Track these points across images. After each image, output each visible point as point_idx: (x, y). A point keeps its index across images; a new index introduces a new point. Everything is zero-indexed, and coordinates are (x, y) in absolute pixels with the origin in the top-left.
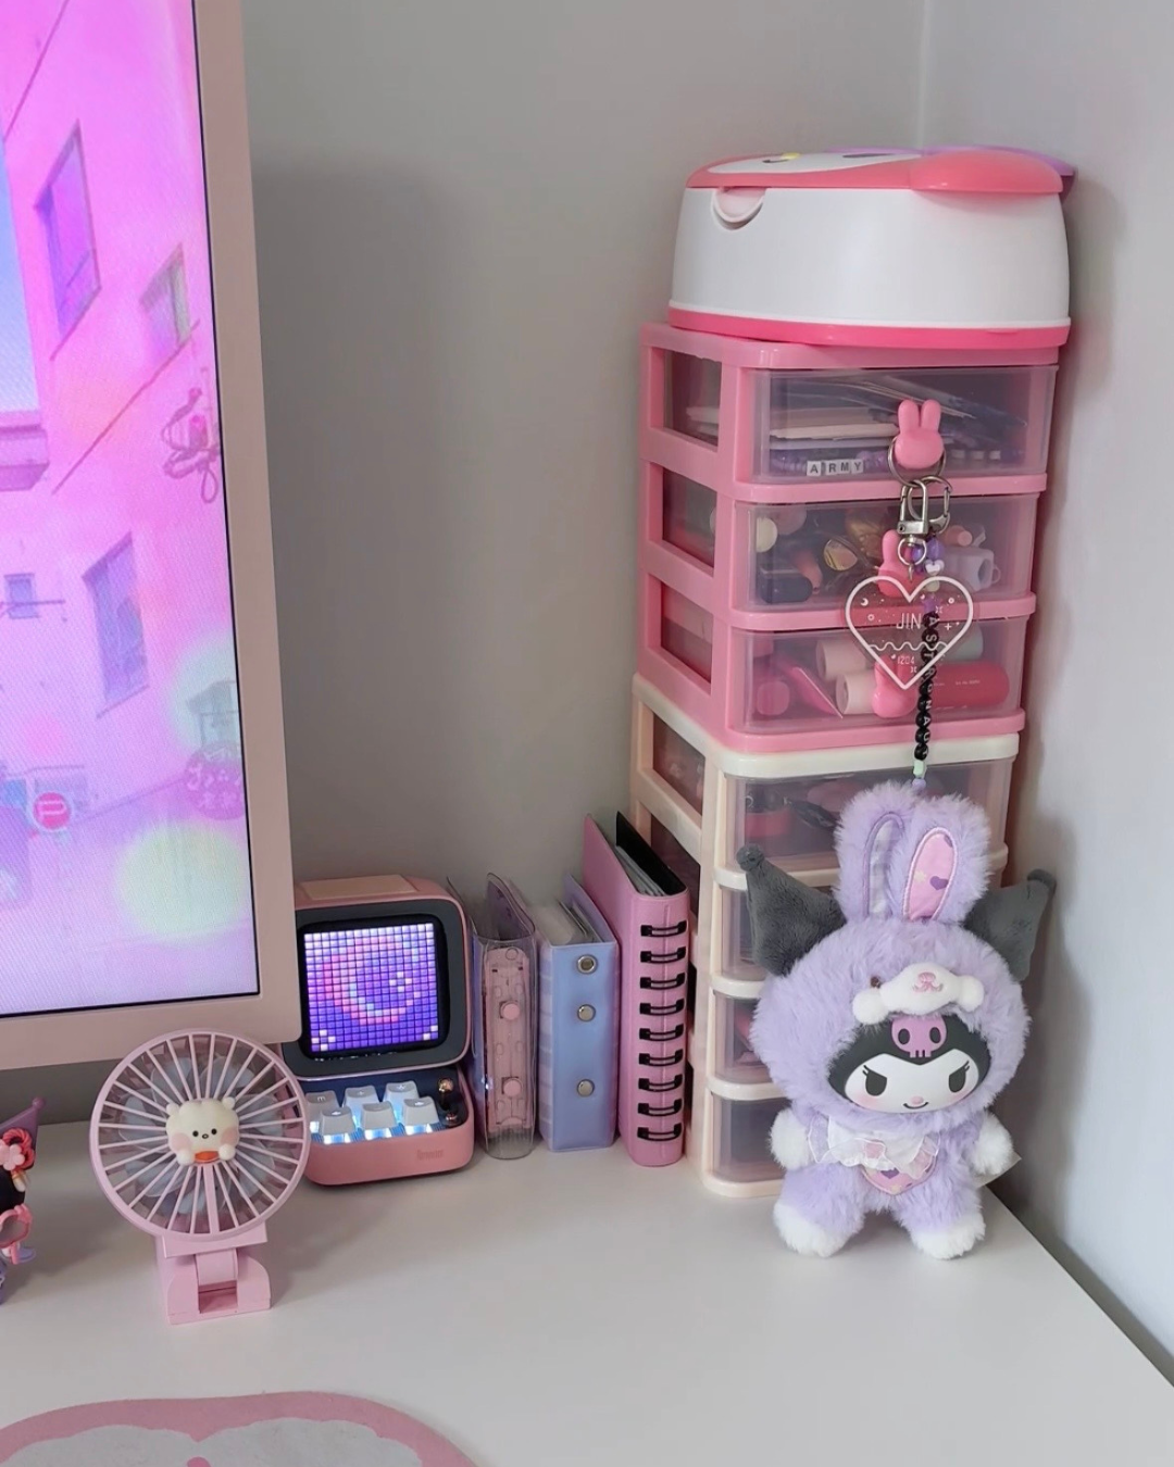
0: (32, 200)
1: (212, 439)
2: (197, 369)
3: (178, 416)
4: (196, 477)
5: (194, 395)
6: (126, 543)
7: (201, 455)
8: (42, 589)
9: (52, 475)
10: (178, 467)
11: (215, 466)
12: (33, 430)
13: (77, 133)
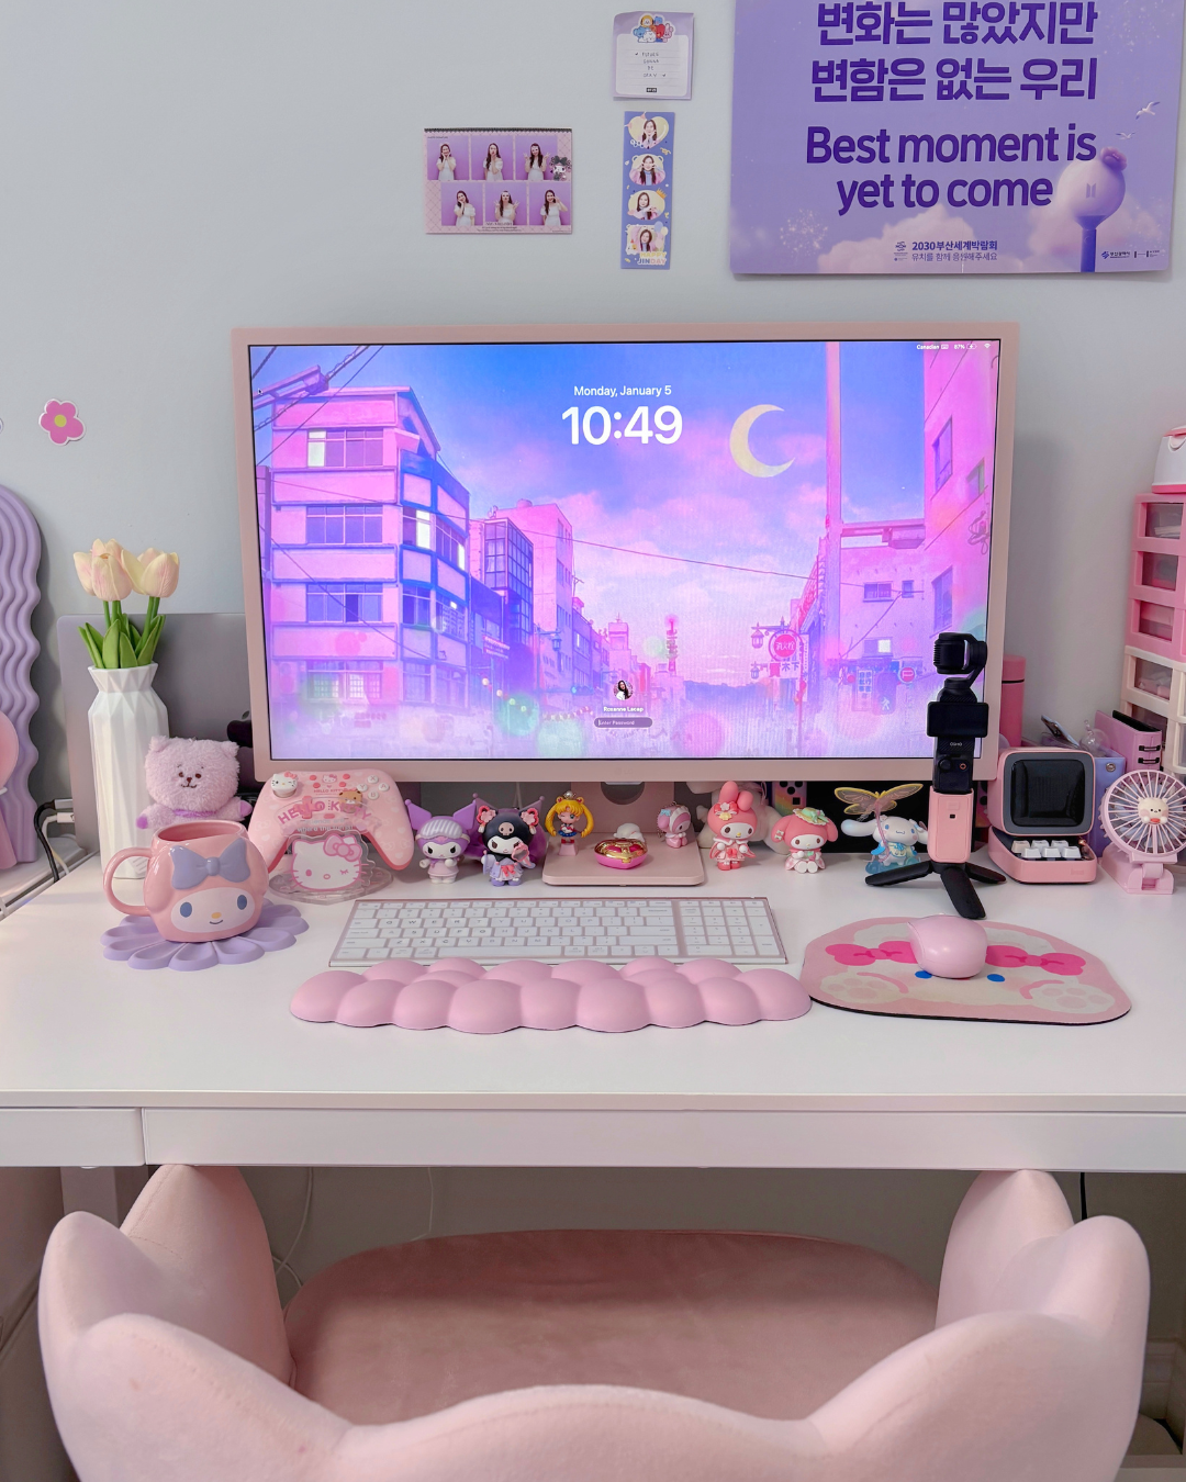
0: (932, 442)
1: (988, 530)
2: (983, 504)
3: (976, 521)
4: (979, 544)
5: (982, 514)
6: (950, 570)
7: (983, 536)
8: (916, 586)
9: (927, 542)
10: (974, 541)
11: (988, 541)
12: (921, 526)
13: (951, 420)
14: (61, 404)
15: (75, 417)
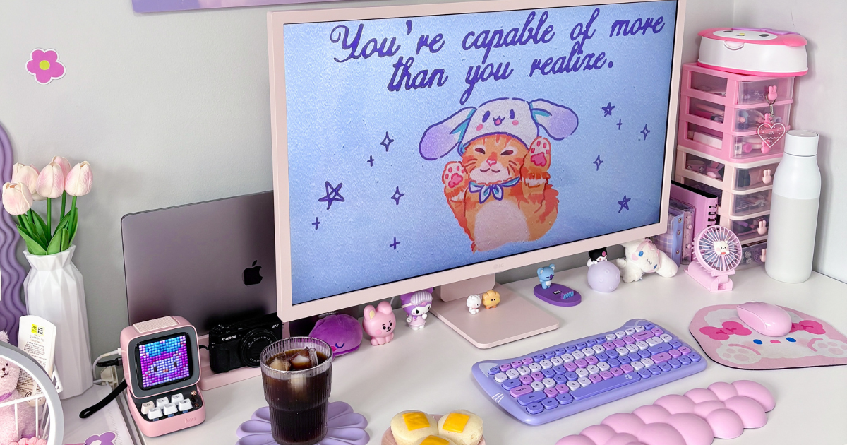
14: (45, 52)
15: (57, 61)
